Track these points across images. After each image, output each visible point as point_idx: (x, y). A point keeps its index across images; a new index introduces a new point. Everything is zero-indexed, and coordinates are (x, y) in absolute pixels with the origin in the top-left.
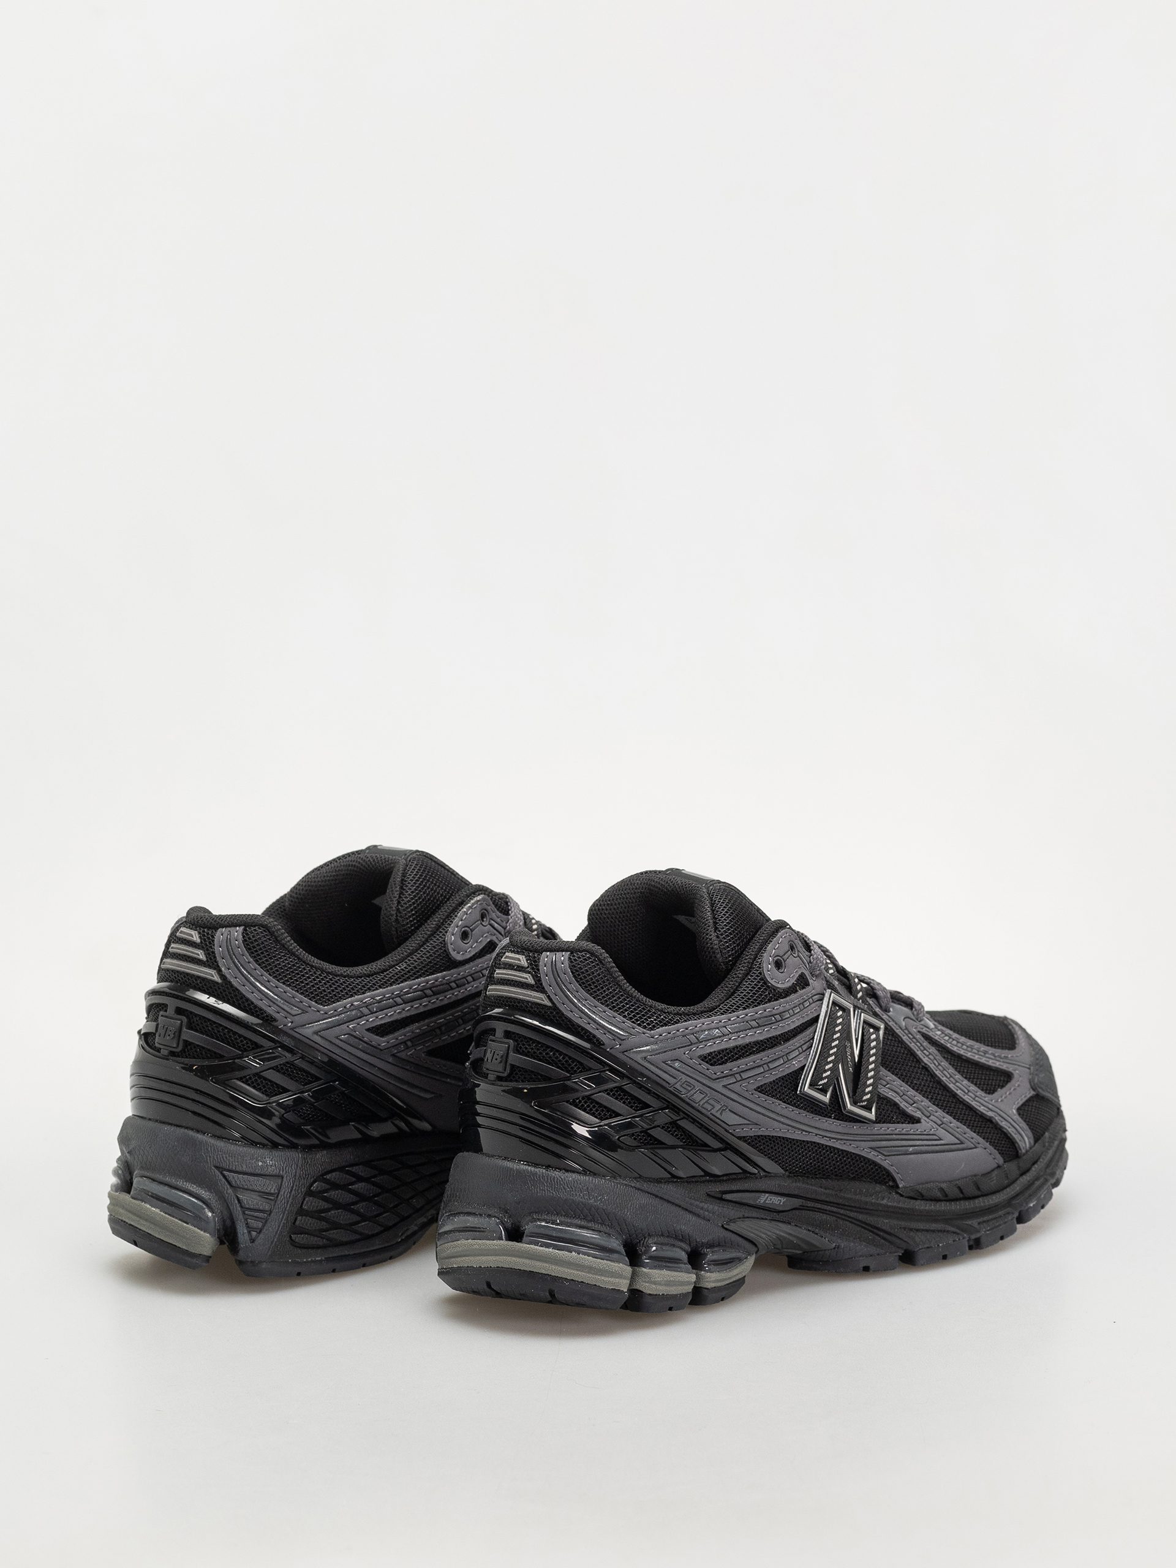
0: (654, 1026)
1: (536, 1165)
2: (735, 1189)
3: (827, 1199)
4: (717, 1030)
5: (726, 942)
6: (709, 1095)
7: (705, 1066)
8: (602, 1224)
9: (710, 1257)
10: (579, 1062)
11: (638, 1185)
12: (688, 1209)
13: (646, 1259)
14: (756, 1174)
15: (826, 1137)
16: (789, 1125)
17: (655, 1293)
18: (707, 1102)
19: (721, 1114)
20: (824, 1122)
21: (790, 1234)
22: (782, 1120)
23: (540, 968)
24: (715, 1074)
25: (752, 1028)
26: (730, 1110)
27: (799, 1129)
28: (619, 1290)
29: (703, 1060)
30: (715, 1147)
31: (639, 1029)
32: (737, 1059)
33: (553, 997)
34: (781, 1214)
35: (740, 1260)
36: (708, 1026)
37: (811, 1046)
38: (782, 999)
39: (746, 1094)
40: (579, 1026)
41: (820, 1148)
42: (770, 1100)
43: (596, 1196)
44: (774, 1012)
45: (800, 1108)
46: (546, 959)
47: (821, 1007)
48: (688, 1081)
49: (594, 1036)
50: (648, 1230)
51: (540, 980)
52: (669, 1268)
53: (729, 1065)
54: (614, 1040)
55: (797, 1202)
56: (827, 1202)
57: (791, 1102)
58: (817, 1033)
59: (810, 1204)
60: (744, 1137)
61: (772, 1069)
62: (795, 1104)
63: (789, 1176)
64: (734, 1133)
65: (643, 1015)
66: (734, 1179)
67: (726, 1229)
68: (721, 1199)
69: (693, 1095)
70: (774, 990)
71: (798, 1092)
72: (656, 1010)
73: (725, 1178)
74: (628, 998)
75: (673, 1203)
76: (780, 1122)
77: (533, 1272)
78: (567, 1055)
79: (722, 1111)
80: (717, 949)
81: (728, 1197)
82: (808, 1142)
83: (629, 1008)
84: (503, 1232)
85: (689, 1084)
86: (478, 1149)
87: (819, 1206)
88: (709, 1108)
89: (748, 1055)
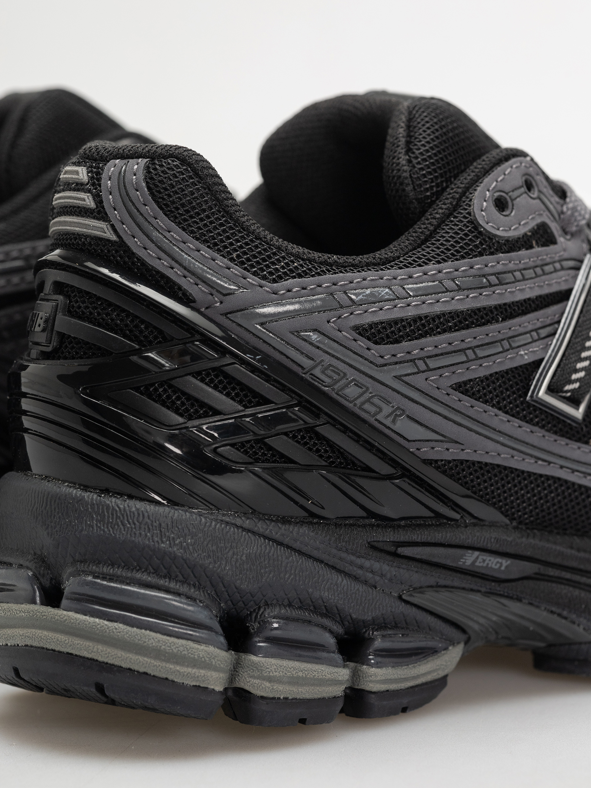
0: (280, 278)
1: (86, 488)
2: (419, 540)
3: (582, 567)
4: (387, 290)
5: (422, 169)
6: (370, 391)
7: (363, 343)
8: (183, 582)
9: (378, 643)
10: (155, 328)
11: (247, 523)
12: (338, 567)
13: (259, 642)
14: (458, 520)
15: (578, 471)
16: (514, 449)
17: (271, 696)
18: (368, 400)
19: (394, 421)
20: (574, 449)
21: (522, 617)
22: (501, 439)
23: (103, 182)
24: (382, 357)
25: (447, 291)
26: (408, 416)
27: (531, 456)
28: (207, 688)
29: (360, 334)
30: (383, 472)
31: (253, 280)
32: (421, 336)
33: (118, 226)
34: (503, 585)
35: (433, 652)
36: (373, 283)
37: (554, 334)
38: (502, 253)
39: (436, 394)
40: (158, 272)
41: (568, 488)
42: (480, 406)
43: (173, 538)
44: (487, 270)
45: (534, 425)
46: (112, 169)
47: (575, 277)
48: (335, 364)
49: (180, 288)
50: (264, 596)
51: (101, 202)
52: (299, 658)
53: (405, 345)
54: (212, 295)
55: (529, 568)
56: (581, 570)
57: (518, 413)
58: (565, 315)
59: (552, 572)
60: (436, 461)
61: (481, 358)
62: (525, 417)
63: (516, 528)
64: (417, 453)
65: (264, 260)
66: (419, 526)
67: (407, 602)
68: (395, 555)
69: (343, 389)
70: (489, 238)
71: (528, 398)
72: (288, 254)
73: (403, 523)
74: (241, 232)
75: (310, 557)
76: (498, 442)
77: (71, 654)
78: (137, 317)
79: (395, 415)
80: (406, 178)
81: (400, 550)
82: (548, 478)
83: (241, 247)
84: (38, 593)
85: (337, 371)
86: (25, 467)
87: (568, 576)
88: (373, 409)
89: (440, 333)
